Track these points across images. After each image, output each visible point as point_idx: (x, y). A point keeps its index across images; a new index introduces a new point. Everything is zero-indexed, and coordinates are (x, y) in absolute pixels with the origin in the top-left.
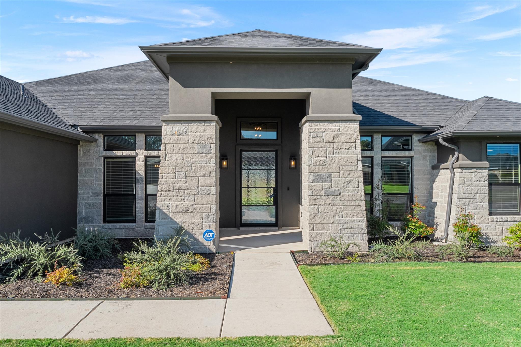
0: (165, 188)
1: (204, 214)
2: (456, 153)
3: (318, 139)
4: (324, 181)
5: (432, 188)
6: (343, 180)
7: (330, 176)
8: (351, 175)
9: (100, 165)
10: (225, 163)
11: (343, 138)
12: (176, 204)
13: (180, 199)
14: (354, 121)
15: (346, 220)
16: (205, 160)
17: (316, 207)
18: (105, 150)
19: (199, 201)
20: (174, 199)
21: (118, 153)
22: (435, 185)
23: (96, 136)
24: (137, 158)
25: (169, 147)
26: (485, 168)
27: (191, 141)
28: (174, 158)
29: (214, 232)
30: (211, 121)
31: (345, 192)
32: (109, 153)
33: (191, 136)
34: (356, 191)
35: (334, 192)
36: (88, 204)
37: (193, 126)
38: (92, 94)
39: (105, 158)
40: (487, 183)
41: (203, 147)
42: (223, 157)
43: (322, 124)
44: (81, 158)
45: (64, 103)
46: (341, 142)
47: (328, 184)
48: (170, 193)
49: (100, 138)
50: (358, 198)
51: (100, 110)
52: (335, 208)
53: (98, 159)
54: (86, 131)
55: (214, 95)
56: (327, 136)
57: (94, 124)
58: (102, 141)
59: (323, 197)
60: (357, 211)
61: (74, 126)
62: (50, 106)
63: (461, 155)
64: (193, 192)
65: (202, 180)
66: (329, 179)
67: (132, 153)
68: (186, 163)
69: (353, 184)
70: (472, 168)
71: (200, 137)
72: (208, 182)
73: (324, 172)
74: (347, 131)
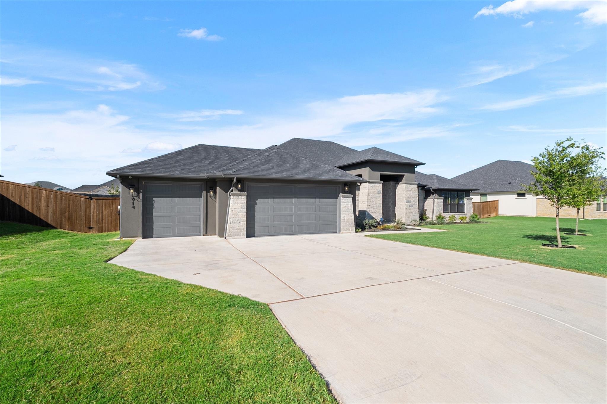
1: (379, 213)
2: (435, 194)
3: (408, 189)
5: (424, 205)
7: (410, 201)
8: (415, 201)
11: (414, 189)
12: (371, 210)
16: (379, 195)
19: (377, 209)
20: (371, 208)
22: (425, 204)
26: (442, 199)
27: (375, 189)
30: (381, 183)
31: (414, 206)
34: (416, 206)
35: (411, 206)
37: (377, 184)
40: (443, 203)
41: (379, 192)
43: (409, 185)
46: (413, 191)
52: (411, 211)
55: (380, 174)
56: (410, 189)
60: (417, 212)
63: (436, 195)
64: (376, 206)
68: (374, 196)
69: (416, 204)
70: (439, 199)
71: (378, 188)
72: (380, 203)
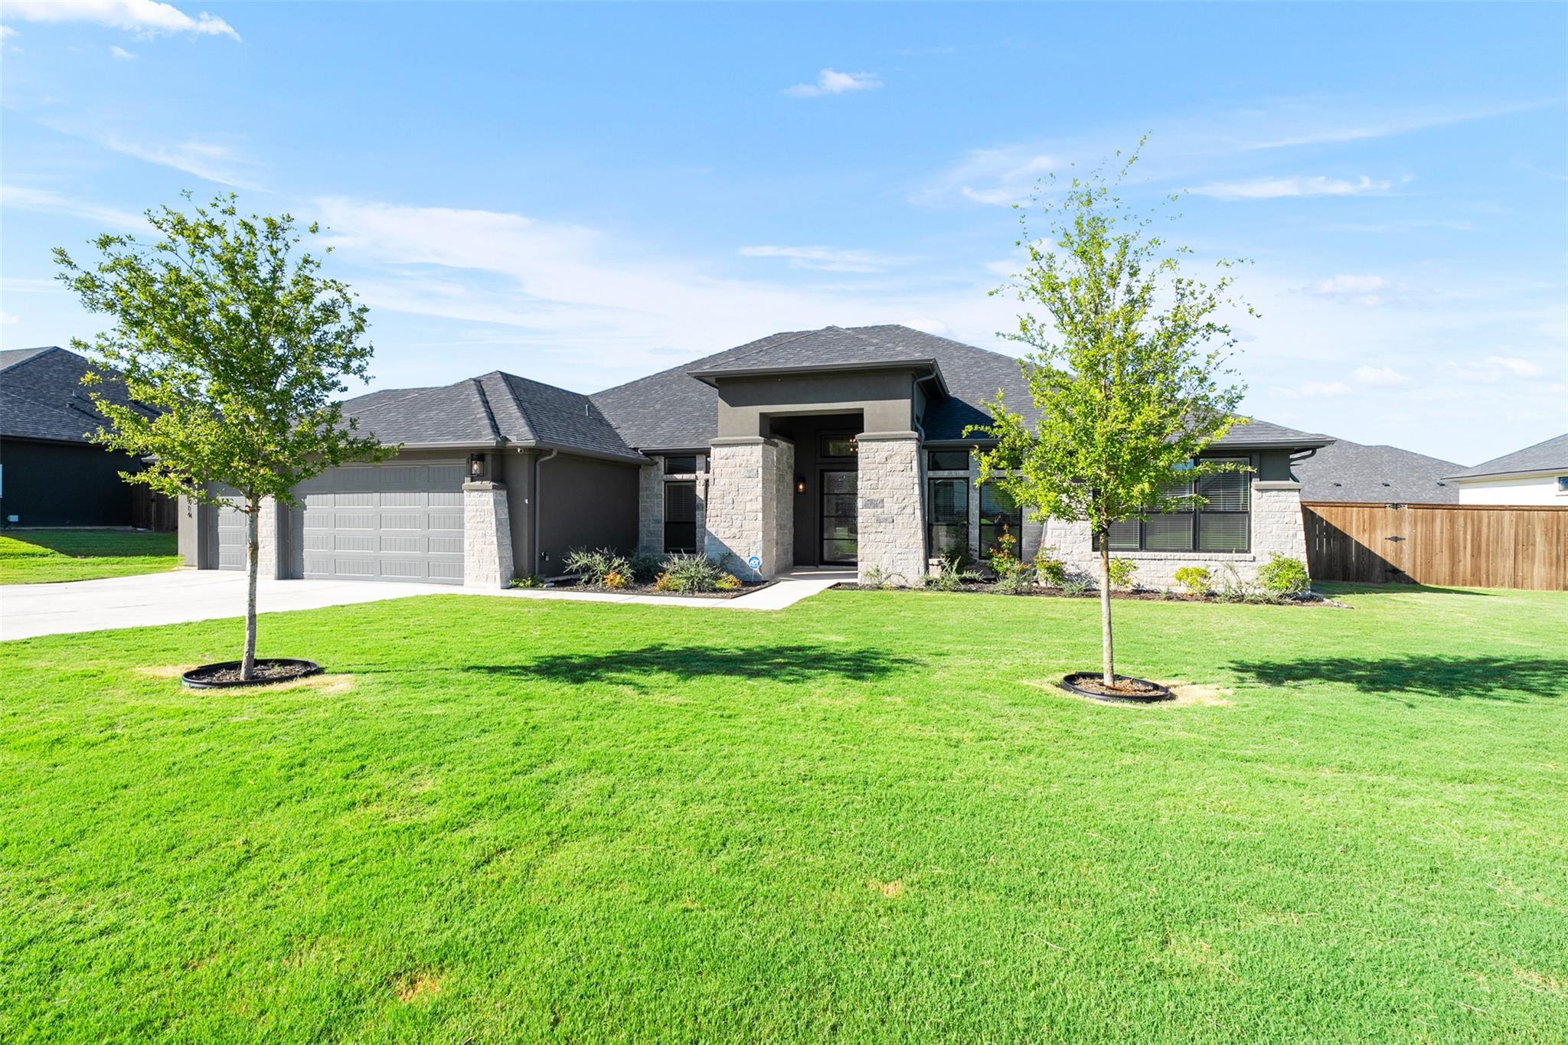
0: (714, 513)
1: (750, 541)
3: (869, 460)
4: (876, 506)
6: (897, 506)
7: (883, 501)
8: (906, 500)
9: (661, 489)
10: (801, 487)
11: (898, 459)
12: (723, 530)
13: (727, 524)
14: (910, 439)
15: (900, 550)
16: (752, 484)
17: (866, 535)
18: (665, 474)
19: (745, 527)
20: (723, 524)
21: (679, 477)
23: (657, 459)
24: (698, 482)
25: (717, 471)
27: (738, 465)
28: (722, 483)
29: (761, 559)
30: (757, 444)
31: (899, 520)
32: (669, 477)
33: (738, 460)
34: (912, 518)
35: (886, 519)
36: (650, 532)
37: (740, 449)
38: (658, 406)
39: (666, 482)
41: (750, 472)
42: (798, 478)
43: (874, 444)
44: (643, 483)
45: (628, 421)
46: (896, 463)
47: (880, 510)
48: (718, 518)
49: (661, 462)
50: (914, 526)
51: (662, 428)
52: (887, 536)
53: (659, 483)
54: (647, 454)
55: (762, 415)
56: (880, 457)
57: (654, 447)
58: (663, 464)
59: (875, 524)
60: (912, 540)
61: (635, 449)
62: (614, 424)
64: (740, 518)
65: (748, 504)
66: (881, 505)
67: (691, 476)
68: (734, 488)
69: (909, 510)
71: (748, 461)
72: (754, 508)
73: (876, 497)
74: (902, 451)
